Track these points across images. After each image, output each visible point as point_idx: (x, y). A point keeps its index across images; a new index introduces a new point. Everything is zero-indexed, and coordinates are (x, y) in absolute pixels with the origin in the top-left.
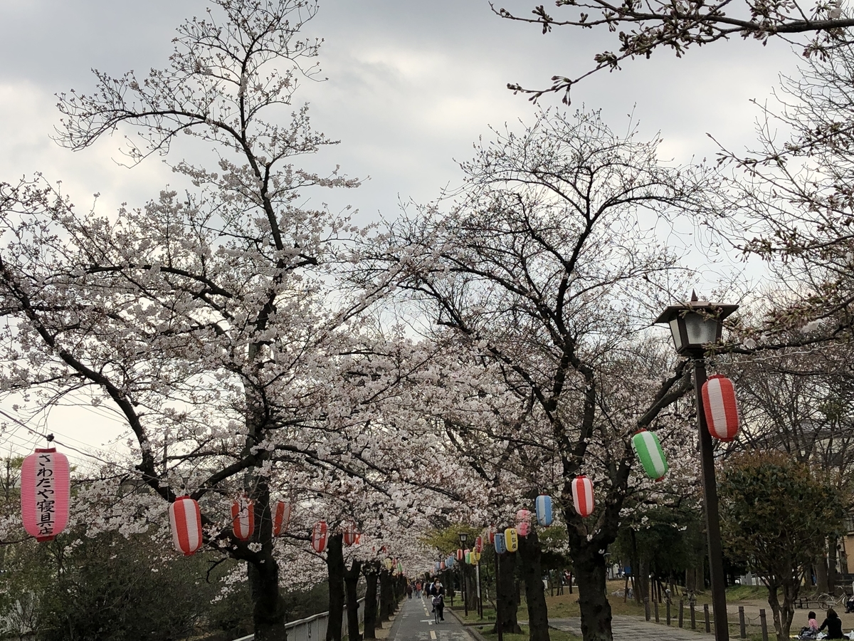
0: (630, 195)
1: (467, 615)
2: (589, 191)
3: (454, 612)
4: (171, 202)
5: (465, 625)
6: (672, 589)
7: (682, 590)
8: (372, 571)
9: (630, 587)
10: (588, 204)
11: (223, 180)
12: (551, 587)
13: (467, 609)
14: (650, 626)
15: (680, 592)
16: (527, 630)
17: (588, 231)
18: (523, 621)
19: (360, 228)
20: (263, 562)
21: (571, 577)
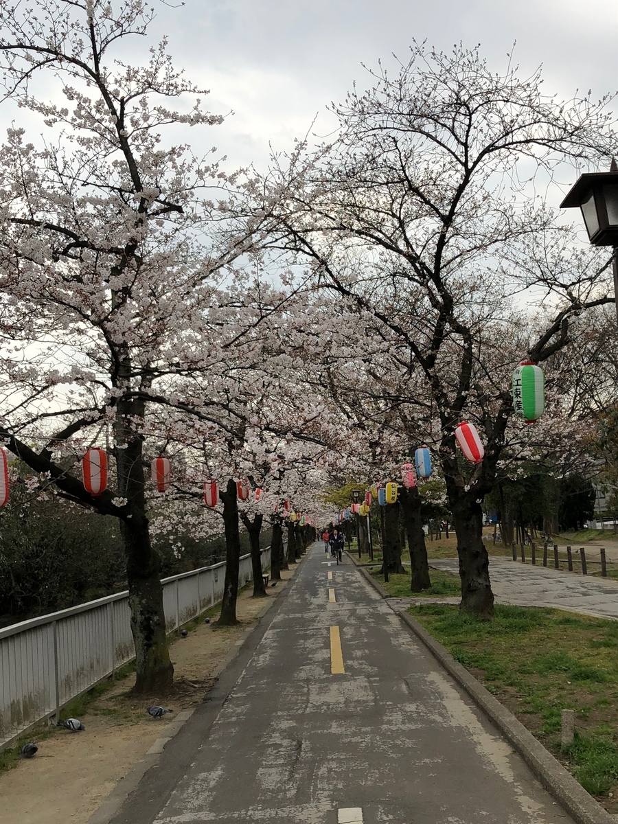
0: (509, 139)
1: (360, 557)
2: (467, 136)
3: (350, 554)
4: (20, 142)
5: (358, 566)
6: (532, 533)
7: (541, 534)
8: (276, 523)
9: (498, 532)
10: (466, 151)
11: (75, 117)
12: (431, 532)
13: (359, 551)
14: (517, 565)
15: (539, 536)
16: (409, 569)
17: (466, 181)
18: (406, 562)
19: (228, 175)
20: (130, 516)
21: (447, 525)
